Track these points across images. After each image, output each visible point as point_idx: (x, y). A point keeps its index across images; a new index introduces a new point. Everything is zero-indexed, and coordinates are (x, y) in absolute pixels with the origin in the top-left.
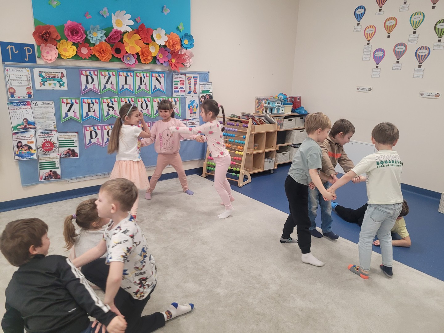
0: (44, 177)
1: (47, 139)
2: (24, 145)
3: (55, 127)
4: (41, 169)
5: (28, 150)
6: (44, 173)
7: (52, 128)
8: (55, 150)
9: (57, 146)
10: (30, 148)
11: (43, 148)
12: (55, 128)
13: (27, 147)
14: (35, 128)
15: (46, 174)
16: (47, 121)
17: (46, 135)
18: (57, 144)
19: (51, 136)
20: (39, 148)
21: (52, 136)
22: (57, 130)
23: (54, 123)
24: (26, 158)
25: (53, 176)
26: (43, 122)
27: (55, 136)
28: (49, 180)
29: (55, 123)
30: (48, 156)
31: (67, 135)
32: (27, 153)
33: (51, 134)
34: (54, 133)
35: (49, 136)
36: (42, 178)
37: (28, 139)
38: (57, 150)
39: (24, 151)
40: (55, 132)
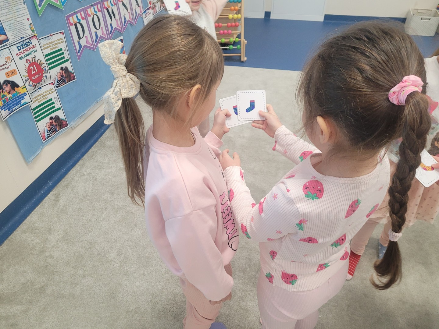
0: (46, 134)
1: (30, 57)
2: (3, 84)
3: (32, 29)
4: (38, 121)
5: (12, 91)
6: (43, 125)
7: (29, 32)
8: (46, 77)
9: (47, 69)
10: (14, 85)
11: (31, 80)
12: (33, 31)
13: (9, 85)
14: (7, 40)
15: (48, 126)
16: (18, 20)
17: (26, 50)
18: (45, 65)
19: (32, 50)
20: (26, 81)
21: (34, 49)
22: (36, 34)
23: (28, 19)
24: (14, 108)
25: (56, 125)
26: (13, 21)
27: (38, 48)
28: (55, 134)
29: (30, 22)
30: (40, 92)
31: (51, 41)
32: (14, 96)
33: (31, 45)
34: (34, 41)
35: (31, 50)
36: (45, 136)
37: (4, 67)
38: (48, 75)
39: (9, 96)
40: (34, 39)
